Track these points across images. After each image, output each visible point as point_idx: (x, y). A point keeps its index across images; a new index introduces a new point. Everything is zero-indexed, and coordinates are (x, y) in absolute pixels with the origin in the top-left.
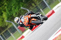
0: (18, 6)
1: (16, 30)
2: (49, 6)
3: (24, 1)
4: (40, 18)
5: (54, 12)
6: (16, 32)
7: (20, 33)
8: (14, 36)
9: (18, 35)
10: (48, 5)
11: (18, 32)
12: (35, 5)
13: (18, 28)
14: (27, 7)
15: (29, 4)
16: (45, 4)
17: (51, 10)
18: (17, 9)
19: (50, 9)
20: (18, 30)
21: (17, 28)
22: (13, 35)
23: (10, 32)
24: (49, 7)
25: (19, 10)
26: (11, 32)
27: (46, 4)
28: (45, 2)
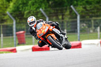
0: (39, 4)
1: (12, 34)
2: (80, 35)
3: (50, 3)
4: (62, 40)
5: (81, 47)
6: (11, 37)
7: (14, 43)
8: (4, 41)
9: (10, 44)
10: (78, 31)
11: (13, 38)
12: (63, 19)
13: (17, 35)
14: (50, 13)
15: (56, 12)
16: (76, 28)
17: (79, 40)
18: (34, 6)
19: (78, 38)
20: (14, 36)
21: (14, 33)
22: (3, 39)
23: (1, 32)
24: (78, 35)
25: (36, 10)
26: (3, 33)
27: (78, 28)
28: (78, 25)
